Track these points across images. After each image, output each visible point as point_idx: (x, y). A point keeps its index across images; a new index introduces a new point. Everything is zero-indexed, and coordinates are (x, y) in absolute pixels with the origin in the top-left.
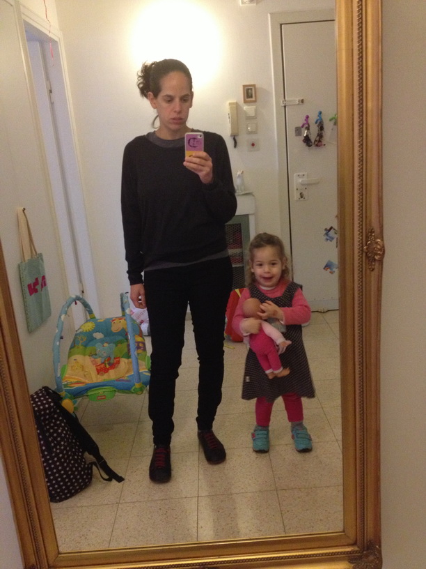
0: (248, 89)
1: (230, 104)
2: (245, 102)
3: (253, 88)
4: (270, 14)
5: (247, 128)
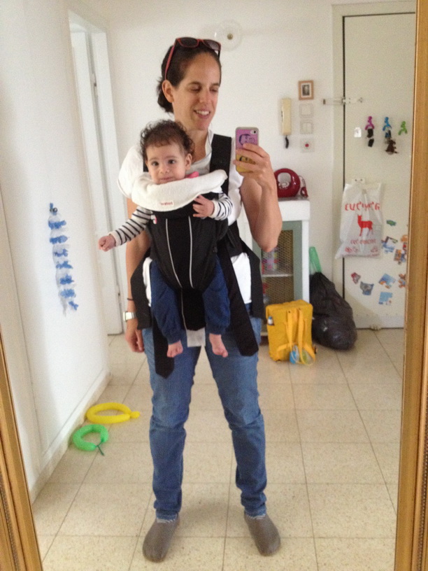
0: (305, 86)
1: (284, 101)
2: (300, 99)
3: (310, 84)
4: (333, 5)
5: (302, 128)
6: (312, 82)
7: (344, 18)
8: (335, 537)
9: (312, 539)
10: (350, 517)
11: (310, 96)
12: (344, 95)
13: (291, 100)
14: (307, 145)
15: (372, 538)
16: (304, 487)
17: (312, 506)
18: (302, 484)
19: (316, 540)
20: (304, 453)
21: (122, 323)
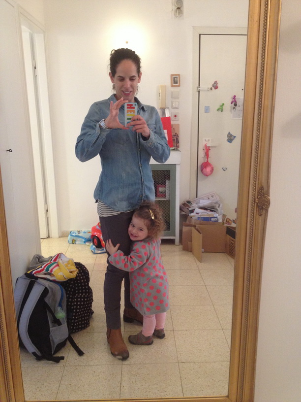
0: (175, 77)
1: (161, 87)
2: (172, 86)
3: (178, 76)
4: (193, 27)
5: (172, 105)
6: (179, 75)
7: (200, 35)
8: (192, 362)
9: (177, 364)
10: (201, 350)
11: (178, 84)
12: (199, 85)
13: (166, 86)
14: (175, 116)
15: (215, 362)
16: (172, 333)
17: (177, 343)
18: (171, 331)
19: (180, 364)
20: (172, 312)
21: (48, 230)
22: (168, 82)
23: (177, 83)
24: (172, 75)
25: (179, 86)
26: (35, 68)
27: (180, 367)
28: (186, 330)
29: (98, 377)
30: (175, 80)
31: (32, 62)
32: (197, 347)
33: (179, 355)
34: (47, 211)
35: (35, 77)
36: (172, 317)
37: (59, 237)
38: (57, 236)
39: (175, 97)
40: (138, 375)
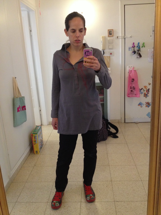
0: (110, 31)
1: (102, 37)
2: (109, 36)
4: (121, 1)
5: (109, 47)
6: (113, 30)
9: (114, 202)
10: (128, 194)
12: (125, 35)
13: (105, 37)
14: (111, 54)
15: (137, 201)
17: (114, 190)
18: (110, 181)
20: (111, 169)
21: (41, 121)
22: (106, 34)
23: (111, 34)
24: (108, 30)
25: (113, 36)
26: (31, 31)
27: (116, 205)
28: (120, 181)
29: (66, 210)
30: (110, 33)
31: (29, 28)
32: (126, 192)
33: (115, 197)
34: (40, 111)
35: (31, 36)
36: (111, 173)
37: (48, 125)
38: (47, 124)
39: (111, 43)
40: (90, 209)
